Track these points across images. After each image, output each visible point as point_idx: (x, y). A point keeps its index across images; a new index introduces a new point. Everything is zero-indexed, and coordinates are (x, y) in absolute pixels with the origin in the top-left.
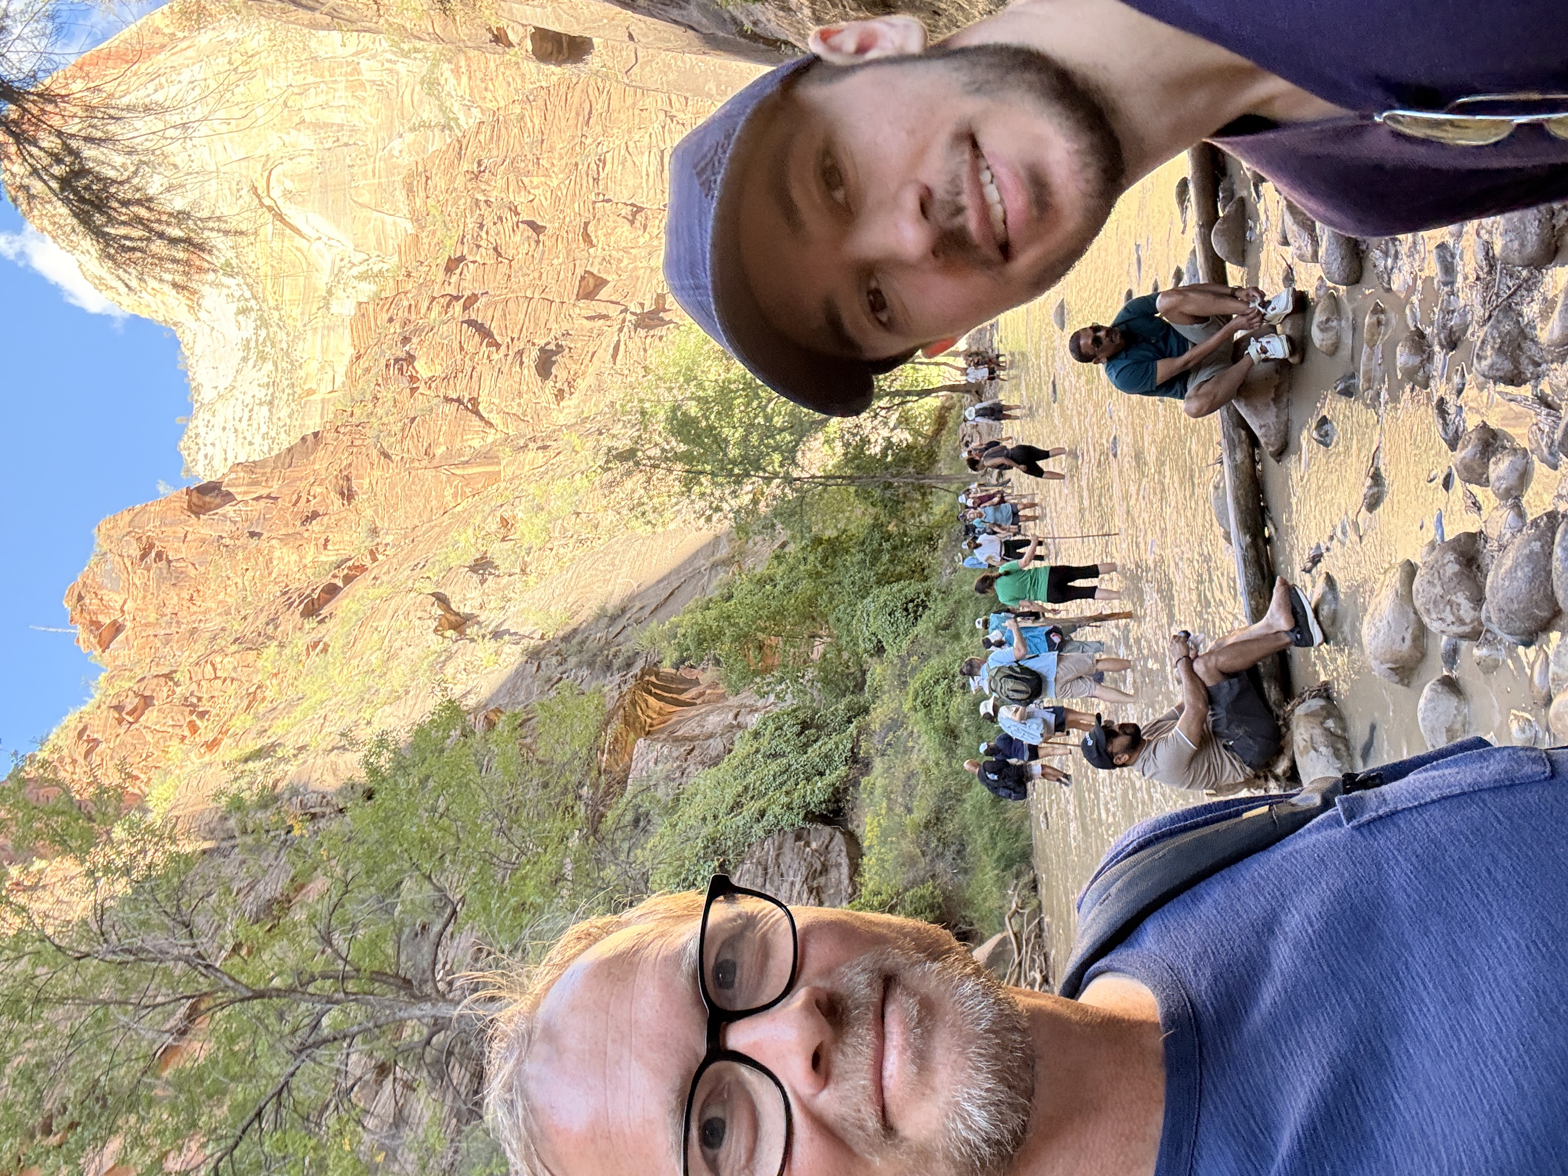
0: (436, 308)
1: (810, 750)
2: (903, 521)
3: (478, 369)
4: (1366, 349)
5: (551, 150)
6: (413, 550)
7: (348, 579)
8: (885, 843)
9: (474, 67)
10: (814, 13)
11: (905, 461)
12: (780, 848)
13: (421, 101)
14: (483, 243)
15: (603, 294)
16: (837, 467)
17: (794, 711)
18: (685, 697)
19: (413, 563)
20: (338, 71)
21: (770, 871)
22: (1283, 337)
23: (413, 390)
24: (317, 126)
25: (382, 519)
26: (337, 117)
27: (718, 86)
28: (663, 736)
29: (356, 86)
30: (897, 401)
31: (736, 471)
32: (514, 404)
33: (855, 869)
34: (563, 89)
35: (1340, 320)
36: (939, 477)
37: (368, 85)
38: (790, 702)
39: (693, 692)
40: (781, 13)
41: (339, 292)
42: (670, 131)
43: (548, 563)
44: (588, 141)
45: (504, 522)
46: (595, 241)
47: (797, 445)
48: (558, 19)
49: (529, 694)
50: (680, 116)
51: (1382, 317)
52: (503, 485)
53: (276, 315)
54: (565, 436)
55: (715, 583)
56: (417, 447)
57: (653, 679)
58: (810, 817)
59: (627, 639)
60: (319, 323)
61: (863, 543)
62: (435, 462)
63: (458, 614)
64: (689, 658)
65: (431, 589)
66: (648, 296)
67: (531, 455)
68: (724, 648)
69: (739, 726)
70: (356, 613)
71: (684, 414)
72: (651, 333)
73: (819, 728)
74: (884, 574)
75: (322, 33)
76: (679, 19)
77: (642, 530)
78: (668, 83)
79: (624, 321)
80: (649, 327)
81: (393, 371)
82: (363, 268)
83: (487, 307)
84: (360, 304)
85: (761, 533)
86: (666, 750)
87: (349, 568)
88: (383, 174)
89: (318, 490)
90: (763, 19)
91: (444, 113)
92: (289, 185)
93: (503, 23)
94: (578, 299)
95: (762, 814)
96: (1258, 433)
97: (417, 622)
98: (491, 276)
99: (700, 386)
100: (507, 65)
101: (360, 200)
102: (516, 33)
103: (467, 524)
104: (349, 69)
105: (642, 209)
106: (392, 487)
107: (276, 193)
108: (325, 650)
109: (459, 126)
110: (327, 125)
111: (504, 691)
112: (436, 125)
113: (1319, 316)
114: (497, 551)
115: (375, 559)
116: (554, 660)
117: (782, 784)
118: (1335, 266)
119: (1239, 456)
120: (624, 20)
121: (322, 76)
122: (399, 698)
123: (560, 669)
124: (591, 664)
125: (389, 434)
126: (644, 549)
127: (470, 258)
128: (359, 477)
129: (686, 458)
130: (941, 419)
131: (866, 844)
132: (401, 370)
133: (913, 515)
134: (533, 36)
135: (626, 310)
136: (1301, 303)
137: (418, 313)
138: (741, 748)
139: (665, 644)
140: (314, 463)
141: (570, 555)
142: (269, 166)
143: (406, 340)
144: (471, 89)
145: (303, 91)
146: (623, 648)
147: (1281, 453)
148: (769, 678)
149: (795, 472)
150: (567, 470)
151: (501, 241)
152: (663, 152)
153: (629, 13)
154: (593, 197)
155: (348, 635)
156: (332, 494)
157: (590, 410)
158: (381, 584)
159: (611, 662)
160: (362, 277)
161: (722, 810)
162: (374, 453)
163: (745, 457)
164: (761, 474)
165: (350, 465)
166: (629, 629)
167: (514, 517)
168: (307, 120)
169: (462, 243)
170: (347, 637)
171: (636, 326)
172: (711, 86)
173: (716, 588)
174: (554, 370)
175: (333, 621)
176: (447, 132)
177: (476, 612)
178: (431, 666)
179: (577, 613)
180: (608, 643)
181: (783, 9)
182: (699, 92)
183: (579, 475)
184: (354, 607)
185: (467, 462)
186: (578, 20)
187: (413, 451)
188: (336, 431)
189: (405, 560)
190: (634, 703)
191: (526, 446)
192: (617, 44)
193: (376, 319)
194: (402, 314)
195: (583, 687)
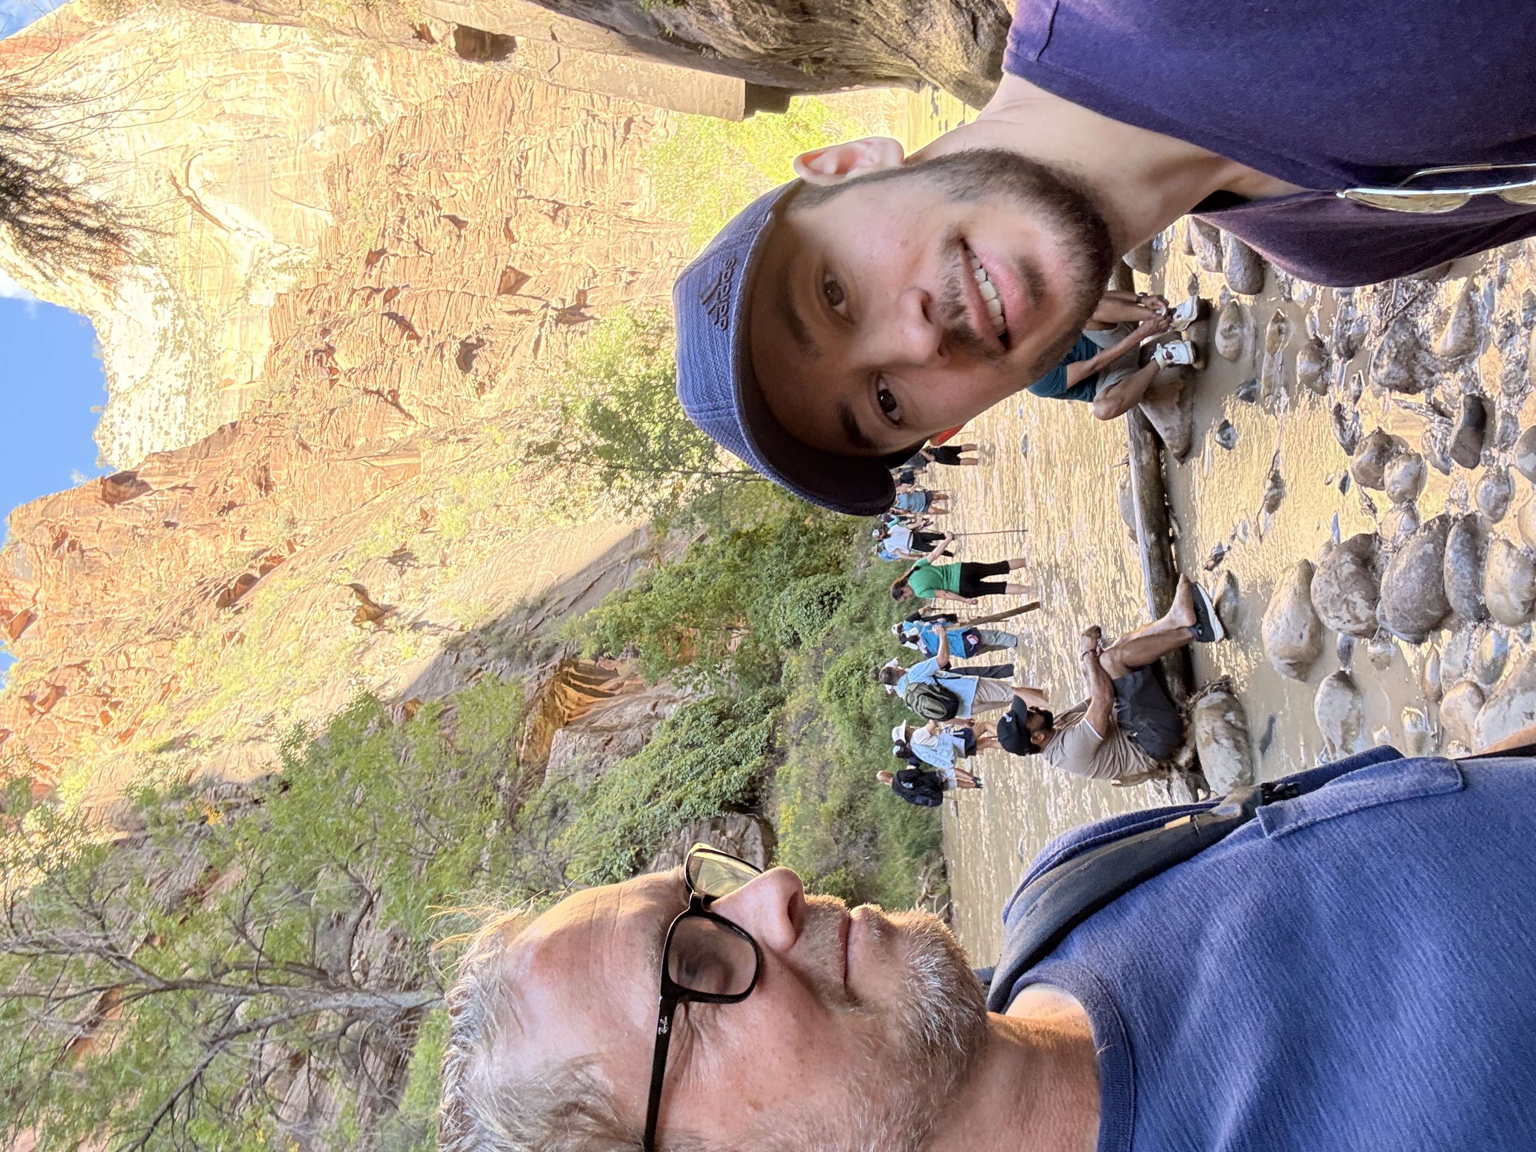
0: (357, 301)
1: (727, 740)
2: (820, 515)
3: (399, 361)
4: (1267, 355)
5: (474, 146)
6: (331, 541)
7: (265, 570)
8: (799, 830)
9: (397, 62)
10: (735, 18)
12: (696, 837)
13: (343, 94)
14: (404, 237)
15: (525, 289)
17: (712, 701)
18: (603, 688)
19: (331, 554)
20: (259, 64)
22: (1188, 344)
23: (333, 382)
24: (237, 117)
25: (300, 510)
26: (258, 109)
27: (640, 87)
28: (582, 727)
29: (277, 78)
31: (656, 465)
32: (435, 397)
33: (769, 857)
34: (485, 87)
35: (1242, 328)
37: (289, 78)
38: (709, 693)
39: (612, 683)
40: (703, 18)
41: (258, 283)
42: (592, 130)
43: (468, 555)
44: (511, 138)
45: (424, 514)
46: (517, 237)
48: (481, 17)
49: (448, 685)
50: (603, 116)
51: (1283, 325)
52: (422, 477)
53: (194, 305)
54: (486, 428)
55: (634, 575)
56: (336, 439)
57: (572, 670)
58: (726, 806)
59: (547, 631)
60: (238, 313)
61: (781, 537)
62: (354, 454)
63: (376, 605)
64: (608, 650)
65: (348, 579)
66: (570, 292)
67: (451, 448)
68: (643, 640)
69: (657, 717)
70: (273, 604)
71: (605, 410)
72: (573, 328)
73: (736, 718)
74: (801, 567)
75: (243, 25)
76: (602, 20)
77: (561, 522)
78: (590, 83)
79: (545, 316)
80: (570, 323)
81: (313, 363)
82: (283, 259)
83: (408, 300)
84: (279, 295)
85: (680, 526)
86: (584, 741)
87: (267, 559)
88: (304, 166)
89: (236, 480)
90: (685, 23)
91: (366, 106)
92: (209, 176)
93: (426, 20)
94: (499, 293)
95: (679, 803)
96: (1163, 435)
97: (335, 614)
98: (413, 269)
99: (622, 381)
100: (430, 61)
101: (281, 192)
102: (440, 30)
103: (387, 515)
104: (270, 62)
105: (562, 206)
106: (311, 478)
107: (195, 183)
108: (241, 640)
109: (381, 120)
110: (247, 117)
111: (423, 681)
112: (360, 118)
113: (1222, 324)
114: (416, 542)
115: (292, 550)
116: (473, 652)
117: (699, 774)
118: (1238, 276)
119: (1145, 457)
120: (548, 20)
121: (243, 68)
122: (316, 688)
123: (480, 660)
124: (510, 656)
125: (308, 425)
126: (564, 541)
127: (391, 251)
128: (277, 468)
129: (606, 452)
131: (781, 832)
132: (320, 361)
134: (456, 33)
135: (547, 305)
136: (1206, 311)
137: (338, 305)
138: (659, 739)
139: (584, 635)
140: (231, 453)
141: (490, 547)
142: (188, 156)
143: (325, 332)
144: (393, 84)
145: (224, 83)
146: (543, 640)
147: (1184, 455)
148: (687, 670)
149: (714, 467)
150: (488, 463)
151: (422, 235)
152: (584, 150)
153: (553, 13)
154: (515, 193)
155: (265, 625)
156: (250, 484)
157: (511, 404)
158: (299, 575)
159: (530, 654)
160: (282, 268)
161: (640, 800)
162: (293, 444)
163: (665, 452)
164: (680, 468)
165: (268, 456)
166: (549, 621)
167: (434, 509)
168: (228, 111)
169: (383, 236)
170: (264, 627)
171: (558, 321)
172: (633, 87)
173: (636, 580)
174: (475, 364)
175: (250, 612)
176: (369, 126)
177: (395, 603)
178: (349, 657)
179: (497, 604)
180: (527, 635)
181: (704, 13)
182: (621, 92)
183: (499, 468)
184: (271, 597)
185: (386, 454)
186: (501, 19)
187: (332, 443)
188: (255, 422)
189: (323, 551)
190: (552, 694)
191: (446, 438)
192: (540, 43)
193: (295, 310)
194: (322, 306)
195: (502, 678)
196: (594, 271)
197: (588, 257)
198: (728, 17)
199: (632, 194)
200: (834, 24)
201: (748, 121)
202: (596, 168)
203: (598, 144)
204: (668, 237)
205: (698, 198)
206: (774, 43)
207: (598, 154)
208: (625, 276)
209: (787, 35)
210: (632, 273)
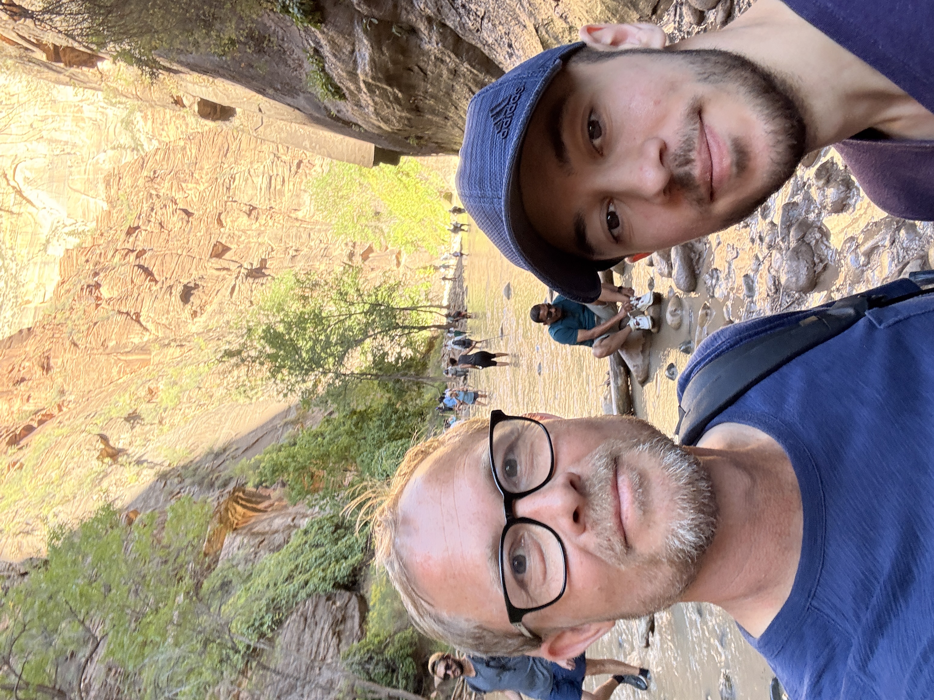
0: (118, 256)
1: (339, 543)
2: (406, 402)
3: (142, 295)
5: (202, 169)
6: (88, 405)
7: (41, 422)
8: (383, 603)
9: (156, 116)
10: (375, 110)
11: (409, 367)
12: (316, 606)
13: (120, 133)
14: (153, 220)
15: (227, 256)
16: (369, 368)
17: (331, 517)
18: (261, 506)
19: (86, 414)
20: (68, 110)
21: (309, 621)
22: (649, 317)
23: (97, 306)
24: (51, 141)
25: (69, 385)
26: (64, 137)
27: (311, 144)
28: (244, 531)
29: (78, 120)
30: (406, 331)
31: (306, 367)
32: (164, 318)
33: (363, 619)
34: (212, 135)
35: (682, 310)
36: (428, 378)
37: (87, 120)
38: (328, 511)
39: (266, 504)
40: (356, 108)
41: (54, 241)
42: (277, 165)
43: (177, 419)
44: (226, 166)
45: (151, 391)
46: (225, 224)
47: (345, 354)
48: (216, 95)
49: (157, 502)
50: (284, 157)
51: (709, 311)
52: (151, 368)
53: (10, 253)
54: (196, 339)
55: (286, 435)
56: (96, 341)
57: (241, 494)
58: (337, 586)
59: (225, 469)
60: (38, 259)
61: (381, 415)
62: (108, 351)
63: (113, 448)
64: (266, 481)
65: (97, 431)
66: (256, 259)
67: (171, 350)
68: (289, 477)
69: (295, 526)
70: (44, 444)
71: (275, 331)
72: (256, 281)
73: (346, 528)
74: (393, 434)
75: (62, 87)
76: (292, 104)
77: (242, 400)
78: (281, 139)
79: (239, 272)
80: (255, 277)
81: (86, 293)
82: (72, 228)
83: (151, 257)
84: (67, 250)
85: (318, 405)
86: (245, 541)
87: (43, 415)
88: (91, 173)
89: (27, 364)
90: (344, 110)
91: (135, 141)
92: (28, 174)
93: (181, 94)
94: (211, 256)
95: (306, 583)
96: (632, 369)
97: (85, 452)
98: (156, 240)
99: (287, 315)
100: (178, 117)
101: (75, 187)
102: (189, 100)
103: (125, 390)
104: (76, 109)
105: (255, 208)
106: (78, 364)
107: (19, 177)
108: (21, 467)
109: (143, 149)
110: (56, 141)
111: (141, 498)
112: (129, 147)
113: (670, 308)
114: (143, 408)
115: (60, 410)
116: (176, 481)
117: (320, 564)
118: (682, 281)
119: (620, 382)
120: (257, 100)
121: (57, 111)
122: (69, 500)
123: (179, 486)
124: (200, 484)
125: (79, 332)
126: (241, 412)
127: (143, 227)
128: (56, 357)
129: (273, 357)
130: (431, 344)
131: (371, 604)
132: (91, 292)
133: (412, 400)
134: (199, 103)
135: (241, 266)
136: (658, 299)
137: (106, 258)
138: (295, 540)
139: (251, 472)
140: (26, 347)
141: (192, 414)
142: (16, 162)
143: (96, 274)
144: (153, 129)
145: (44, 119)
146: (223, 474)
147: (643, 382)
148: (316, 496)
149: (343, 370)
150: (195, 361)
151: (165, 219)
152: (271, 177)
153: (261, 96)
154: (225, 198)
155: (38, 458)
156: (36, 368)
157: (213, 324)
158: (64, 426)
159: (214, 483)
160: (71, 234)
161: (280, 580)
162: (68, 343)
163: (311, 360)
164: (321, 370)
165: (50, 349)
166: (228, 462)
167: (157, 388)
168: (45, 137)
169: (139, 218)
170: (37, 459)
171: (247, 276)
172: (307, 143)
173: (287, 438)
174: (192, 299)
175: (28, 449)
176: (135, 152)
177: (126, 447)
178: (93, 481)
179: (193, 450)
180: (213, 471)
181: (356, 105)
182: (298, 145)
183: (203, 364)
184: (43, 440)
185: (129, 352)
186: (228, 97)
187: (94, 343)
188: (43, 327)
189: (82, 411)
190: (227, 510)
191: (169, 344)
192: (251, 114)
193: (77, 260)
194: (95, 258)
195: (195, 498)
196: (272, 248)
197: (269, 239)
198: (371, 109)
199: (299, 205)
200: (434, 119)
201: (374, 168)
202: (278, 188)
203: (280, 173)
204: (319, 231)
205: (340, 210)
206: (397, 126)
207: (279, 180)
208: (292, 252)
209: (406, 122)
210: (296, 251)
